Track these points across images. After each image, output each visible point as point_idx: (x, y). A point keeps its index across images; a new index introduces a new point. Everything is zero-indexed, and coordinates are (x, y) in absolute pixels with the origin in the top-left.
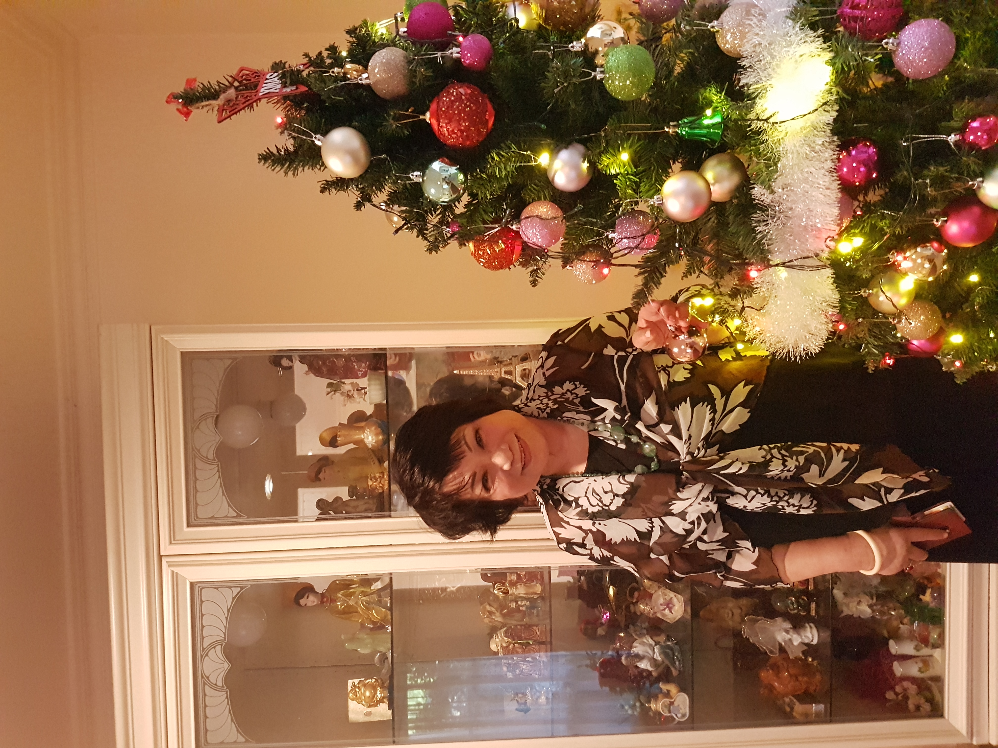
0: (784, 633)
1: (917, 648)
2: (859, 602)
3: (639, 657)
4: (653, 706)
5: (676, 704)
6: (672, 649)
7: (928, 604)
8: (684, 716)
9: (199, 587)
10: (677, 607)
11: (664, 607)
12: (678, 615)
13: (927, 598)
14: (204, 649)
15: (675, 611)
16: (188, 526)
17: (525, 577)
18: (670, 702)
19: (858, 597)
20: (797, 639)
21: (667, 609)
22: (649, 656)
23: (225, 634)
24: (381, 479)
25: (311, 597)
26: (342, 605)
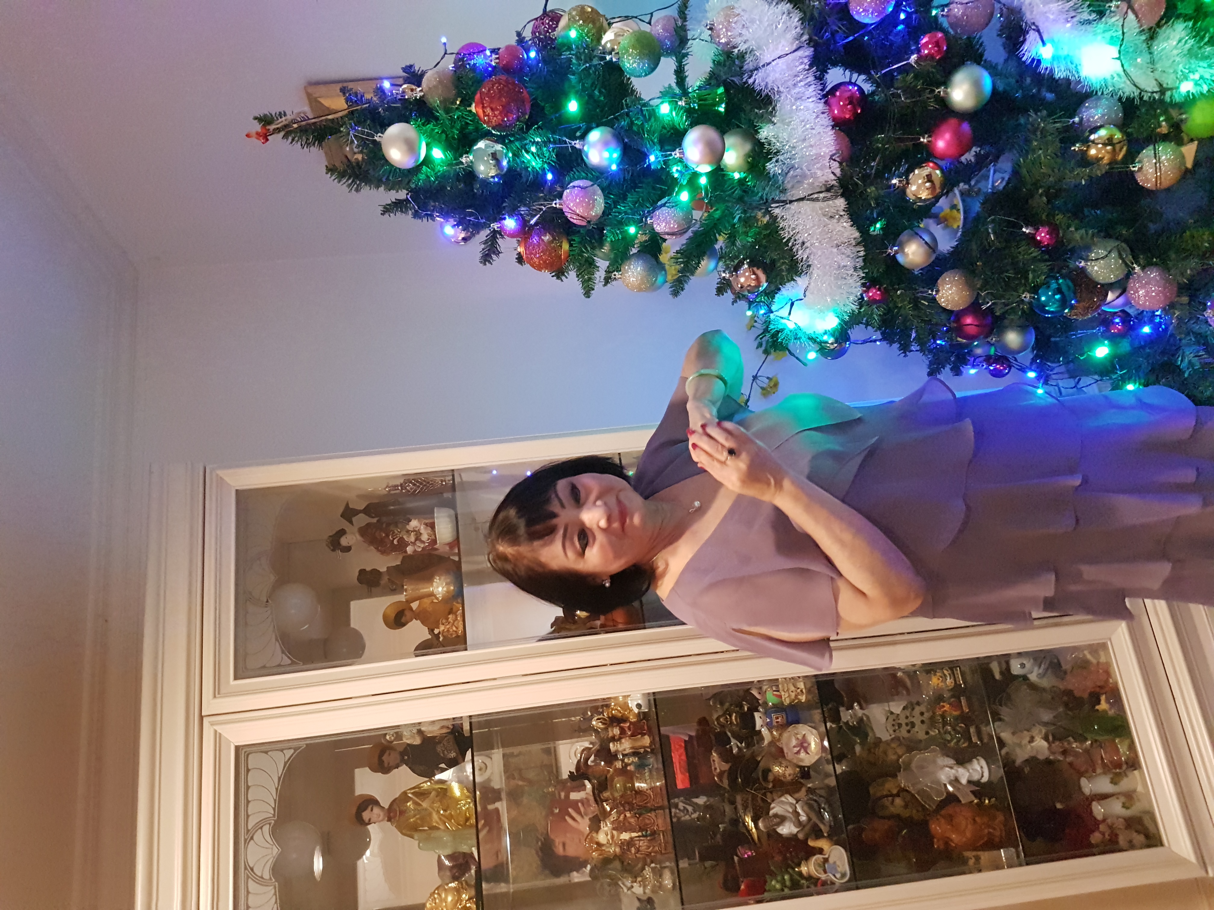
0: (947, 769)
1: (1113, 782)
2: (1032, 740)
3: (780, 820)
4: (804, 869)
5: (831, 860)
6: (815, 801)
7: (1106, 712)
8: (843, 875)
9: (245, 752)
10: (813, 746)
11: (798, 749)
12: (816, 754)
13: (1103, 706)
14: (248, 831)
15: (811, 751)
16: (236, 678)
17: (629, 729)
18: (824, 858)
19: (1028, 731)
20: (964, 775)
21: (802, 751)
22: (791, 815)
23: (274, 809)
24: (454, 621)
25: (376, 810)
26: (414, 816)
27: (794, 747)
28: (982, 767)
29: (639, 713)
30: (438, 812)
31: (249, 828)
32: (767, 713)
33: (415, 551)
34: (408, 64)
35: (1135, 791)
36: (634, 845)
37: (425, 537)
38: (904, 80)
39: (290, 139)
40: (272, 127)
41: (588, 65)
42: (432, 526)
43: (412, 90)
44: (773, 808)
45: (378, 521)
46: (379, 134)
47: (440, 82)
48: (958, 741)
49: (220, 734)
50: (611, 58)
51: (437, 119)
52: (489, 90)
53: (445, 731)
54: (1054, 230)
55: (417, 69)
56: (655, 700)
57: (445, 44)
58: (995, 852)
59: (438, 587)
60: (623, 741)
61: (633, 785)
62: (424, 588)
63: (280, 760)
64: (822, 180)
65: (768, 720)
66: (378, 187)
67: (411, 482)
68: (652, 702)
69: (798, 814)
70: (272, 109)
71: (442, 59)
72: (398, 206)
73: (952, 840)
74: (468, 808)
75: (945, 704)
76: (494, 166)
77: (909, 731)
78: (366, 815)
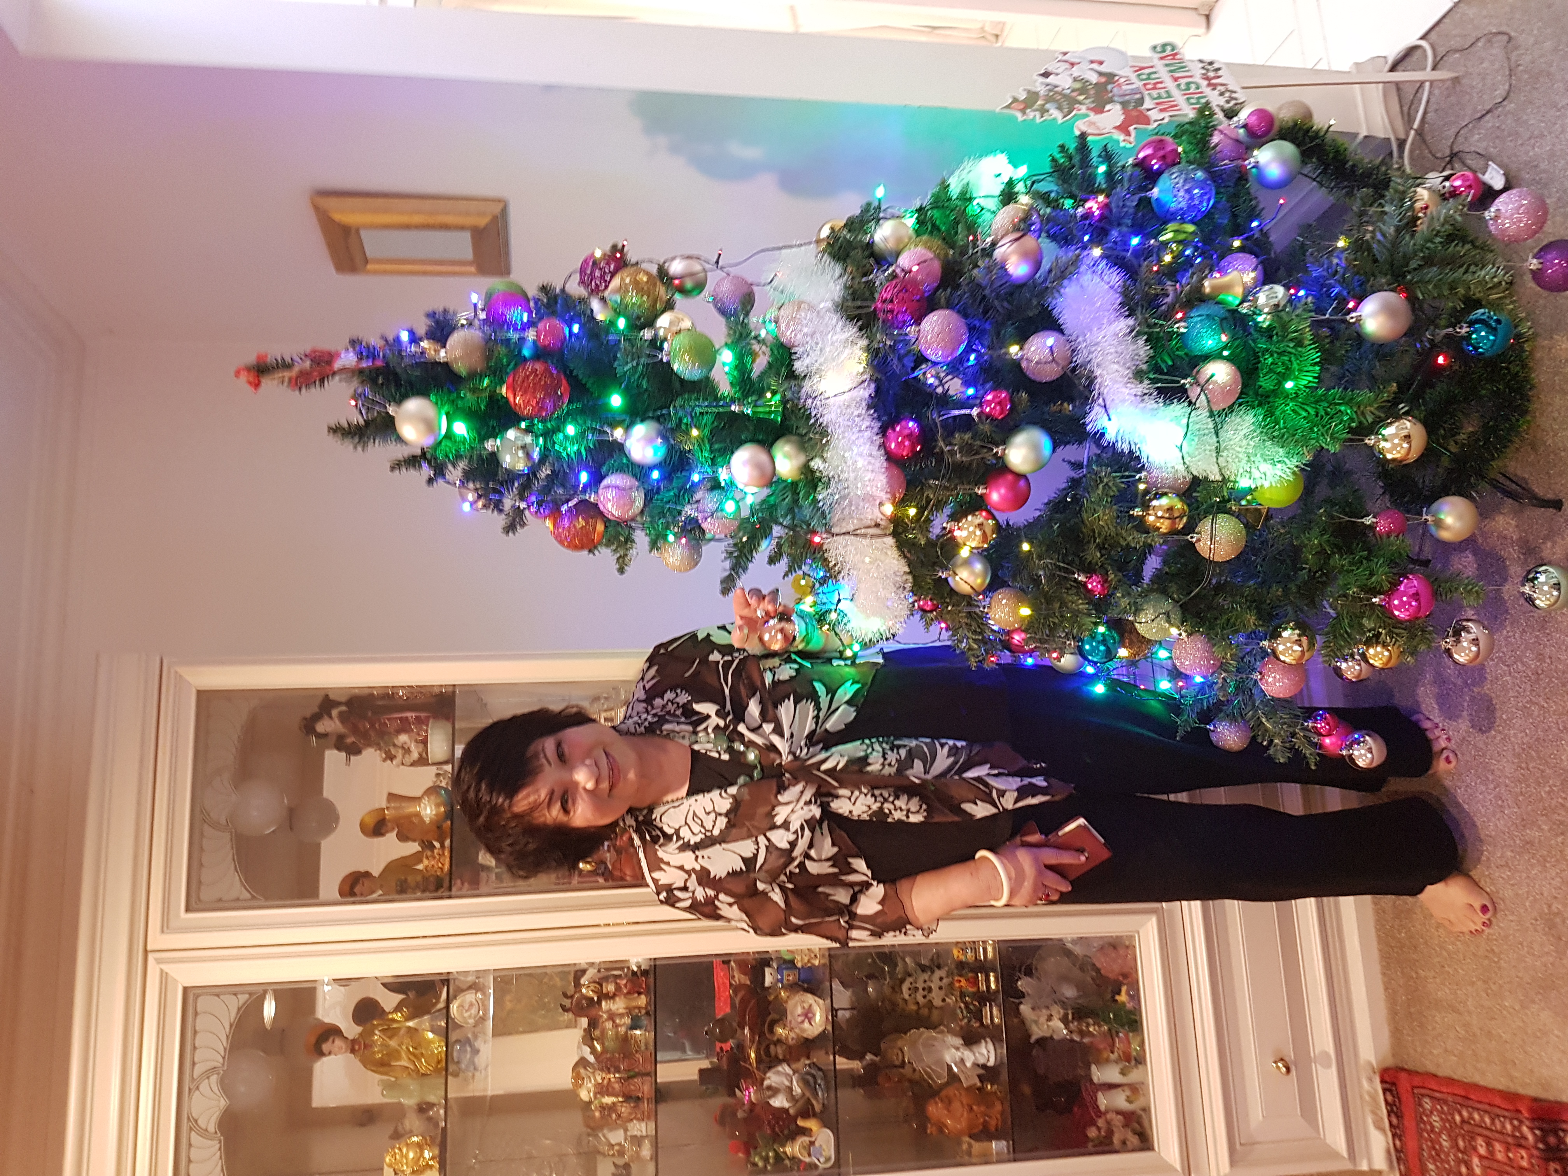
0: (953, 1050)
1: (1123, 1073)
2: (1050, 1018)
3: (774, 1091)
4: (788, 1150)
5: (817, 1144)
6: (814, 1077)
7: (1124, 1003)
8: (828, 1160)
9: (194, 994)
10: (818, 1017)
11: (802, 1018)
12: (820, 1026)
13: (1123, 997)
14: (194, 1080)
15: (815, 1024)
16: (188, 910)
17: (626, 987)
18: (810, 1140)
19: (1048, 1008)
20: (969, 1058)
21: (806, 1021)
22: (785, 1088)
23: (224, 1058)
24: (440, 857)
25: (338, 1042)
27: (800, 1014)
28: (989, 1051)
29: (638, 971)
30: (408, 1050)
31: (195, 1077)
32: (779, 970)
35: (1138, 1085)
36: (615, 1111)
37: (415, 754)
42: (425, 746)
43: (436, 350)
44: (769, 1078)
46: (394, 406)
48: (968, 1021)
49: (167, 974)
50: (662, 358)
54: (1106, 583)
58: (987, 1144)
60: (617, 999)
63: (235, 1006)
64: (870, 517)
65: (779, 977)
69: (790, 1089)
73: (945, 1126)
75: (961, 979)
76: (523, 458)
77: (924, 997)
78: (325, 1047)
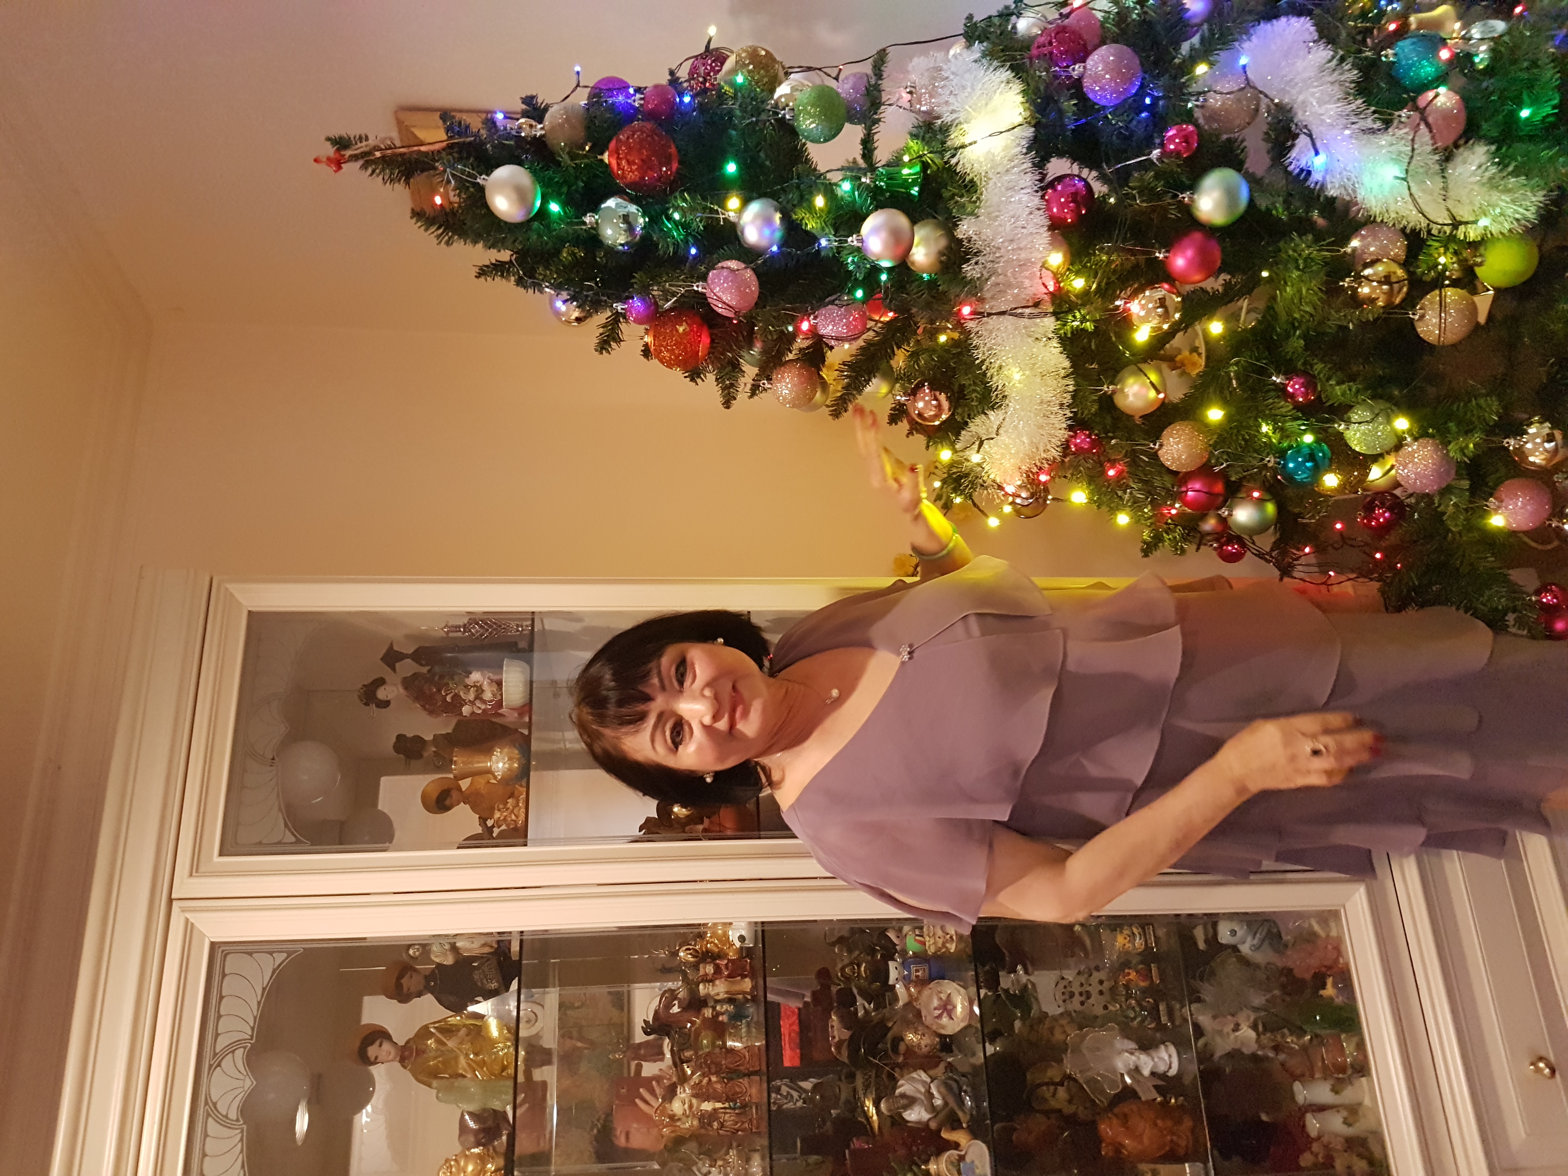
0: (1126, 1054)
1: (1335, 1091)
2: (1237, 1026)
3: (909, 1102)
4: (932, 1168)
5: (968, 1159)
7: (1331, 999)
9: (223, 951)
10: (959, 1009)
11: (940, 1012)
12: (962, 1021)
13: (1329, 991)
14: (215, 1054)
15: (956, 1016)
16: (221, 854)
17: (727, 968)
18: (959, 1155)
19: (1233, 1015)
20: (1147, 1063)
21: (945, 1015)
22: (923, 1097)
23: (253, 1029)
24: (514, 807)
25: (386, 1046)
26: (435, 1058)
27: (935, 1009)
28: (1170, 1056)
29: (741, 948)
30: (467, 1055)
31: (217, 1051)
32: (905, 964)
33: (473, 713)
34: (529, 94)
35: (1360, 1104)
36: (717, 1119)
37: (488, 695)
38: (1141, 179)
39: (370, 170)
40: (348, 153)
41: (754, 119)
42: (499, 684)
43: (531, 126)
44: (902, 1086)
45: (429, 671)
46: (483, 176)
47: (567, 120)
48: (1143, 1021)
49: (192, 924)
50: (784, 115)
51: (558, 164)
52: (628, 138)
53: (487, 950)
54: (1310, 383)
55: (540, 100)
56: (763, 931)
57: (578, 73)
58: (1179, 1166)
59: (497, 762)
60: (717, 982)
61: (724, 1043)
62: (479, 762)
63: (268, 965)
64: (1031, 291)
65: (906, 973)
66: (475, 242)
67: (477, 624)
68: (760, 933)
69: (931, 1096)
70: (350, 131)
71: (572, 92)
72: (499, 269)
73: (1123, 1146)
74: (506, 1054)
75: (1130, 971)
76: (625, 231)
77: (1082, 1003)
78: (372, 1051)
